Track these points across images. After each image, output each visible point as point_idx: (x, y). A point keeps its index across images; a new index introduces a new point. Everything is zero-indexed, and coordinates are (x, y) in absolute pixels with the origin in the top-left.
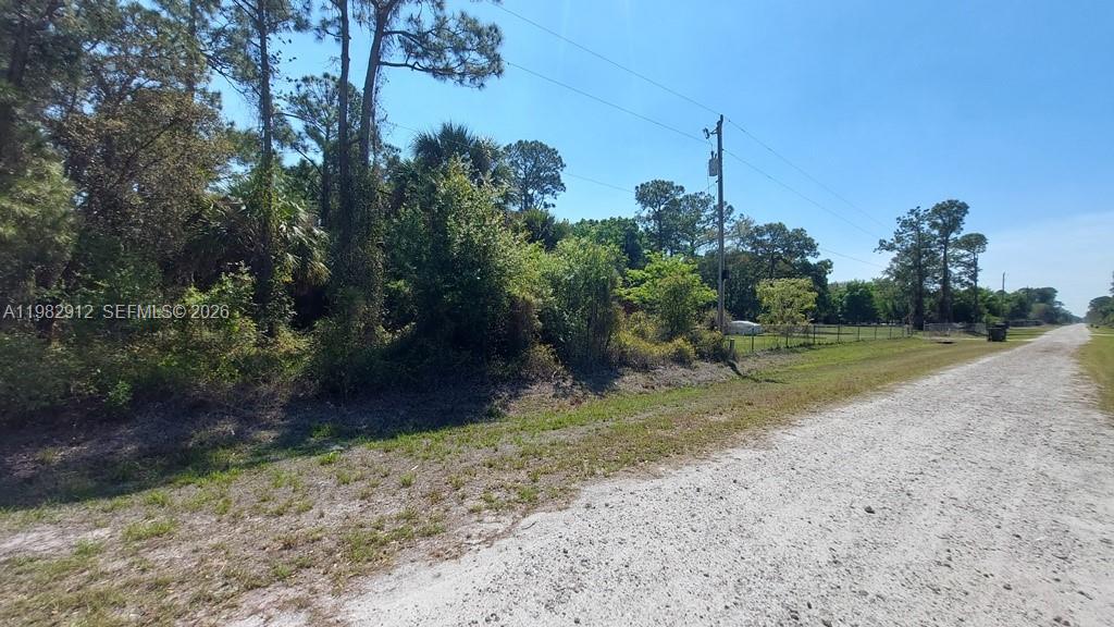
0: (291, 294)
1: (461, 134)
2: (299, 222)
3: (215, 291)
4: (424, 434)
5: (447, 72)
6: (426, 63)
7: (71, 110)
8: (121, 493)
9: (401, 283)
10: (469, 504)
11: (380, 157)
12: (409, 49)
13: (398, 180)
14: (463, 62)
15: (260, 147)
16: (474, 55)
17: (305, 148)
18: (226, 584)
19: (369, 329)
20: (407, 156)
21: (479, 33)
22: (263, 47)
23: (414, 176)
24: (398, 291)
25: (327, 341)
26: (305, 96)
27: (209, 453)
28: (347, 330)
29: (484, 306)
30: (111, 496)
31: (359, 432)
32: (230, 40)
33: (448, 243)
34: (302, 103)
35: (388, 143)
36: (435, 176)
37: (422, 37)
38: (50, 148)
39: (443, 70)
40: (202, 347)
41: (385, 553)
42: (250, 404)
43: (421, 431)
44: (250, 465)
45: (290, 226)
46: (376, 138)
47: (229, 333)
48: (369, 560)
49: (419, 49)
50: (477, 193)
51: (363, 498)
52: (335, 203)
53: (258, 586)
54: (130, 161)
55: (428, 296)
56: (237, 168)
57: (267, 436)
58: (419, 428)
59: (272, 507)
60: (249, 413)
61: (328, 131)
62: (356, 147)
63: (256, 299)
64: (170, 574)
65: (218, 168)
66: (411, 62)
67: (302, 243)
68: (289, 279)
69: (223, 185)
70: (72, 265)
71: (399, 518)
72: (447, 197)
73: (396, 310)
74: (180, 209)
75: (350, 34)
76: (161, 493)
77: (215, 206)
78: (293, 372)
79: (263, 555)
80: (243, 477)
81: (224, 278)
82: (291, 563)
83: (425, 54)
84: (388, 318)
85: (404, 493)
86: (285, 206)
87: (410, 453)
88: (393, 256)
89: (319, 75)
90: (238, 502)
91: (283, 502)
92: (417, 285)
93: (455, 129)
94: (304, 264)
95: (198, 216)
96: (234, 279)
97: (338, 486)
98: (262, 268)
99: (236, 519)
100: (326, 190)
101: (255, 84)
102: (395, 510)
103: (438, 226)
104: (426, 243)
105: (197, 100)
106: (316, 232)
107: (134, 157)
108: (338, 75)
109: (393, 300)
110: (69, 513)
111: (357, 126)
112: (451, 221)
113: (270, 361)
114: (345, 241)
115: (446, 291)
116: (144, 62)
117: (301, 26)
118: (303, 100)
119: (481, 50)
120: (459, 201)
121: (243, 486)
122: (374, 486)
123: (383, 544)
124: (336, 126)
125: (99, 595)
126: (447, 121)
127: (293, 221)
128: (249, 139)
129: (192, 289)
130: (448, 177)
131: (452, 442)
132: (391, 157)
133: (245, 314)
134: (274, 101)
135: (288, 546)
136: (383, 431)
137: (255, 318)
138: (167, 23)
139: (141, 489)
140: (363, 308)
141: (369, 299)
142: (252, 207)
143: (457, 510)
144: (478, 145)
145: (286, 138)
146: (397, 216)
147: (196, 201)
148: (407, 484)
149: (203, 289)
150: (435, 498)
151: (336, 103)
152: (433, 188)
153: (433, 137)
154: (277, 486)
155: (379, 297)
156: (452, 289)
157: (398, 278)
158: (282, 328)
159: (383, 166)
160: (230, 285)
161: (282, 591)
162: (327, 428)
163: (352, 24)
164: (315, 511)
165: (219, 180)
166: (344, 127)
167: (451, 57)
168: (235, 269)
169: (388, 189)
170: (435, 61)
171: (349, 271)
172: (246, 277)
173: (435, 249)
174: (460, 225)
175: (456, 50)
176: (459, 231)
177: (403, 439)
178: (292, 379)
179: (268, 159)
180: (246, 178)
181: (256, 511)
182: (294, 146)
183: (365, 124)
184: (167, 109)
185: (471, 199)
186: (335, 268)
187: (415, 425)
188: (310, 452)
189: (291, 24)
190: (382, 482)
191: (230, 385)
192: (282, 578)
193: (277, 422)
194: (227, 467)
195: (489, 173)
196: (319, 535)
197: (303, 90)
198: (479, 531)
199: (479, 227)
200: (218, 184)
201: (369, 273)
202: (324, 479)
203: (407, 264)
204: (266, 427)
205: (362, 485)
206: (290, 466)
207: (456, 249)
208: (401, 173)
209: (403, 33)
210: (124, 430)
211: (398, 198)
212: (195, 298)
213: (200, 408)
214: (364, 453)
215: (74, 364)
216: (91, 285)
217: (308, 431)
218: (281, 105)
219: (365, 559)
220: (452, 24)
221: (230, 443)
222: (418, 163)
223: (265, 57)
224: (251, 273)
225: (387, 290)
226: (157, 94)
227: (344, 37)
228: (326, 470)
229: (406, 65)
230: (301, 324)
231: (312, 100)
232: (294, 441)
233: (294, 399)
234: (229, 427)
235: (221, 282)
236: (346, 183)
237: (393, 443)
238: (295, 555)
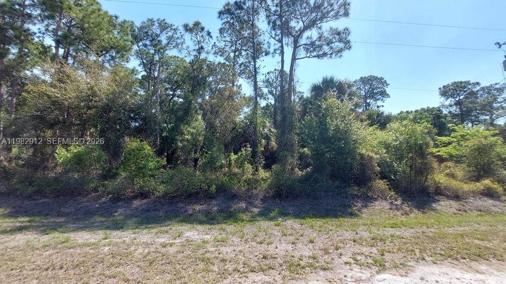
0: (263, 155)
1: (332, 80)
2: (267, 127)
3: (239, 154)
4: (318, 219)
5: (325, 54)
6: (315, 54)
7: (204, 99)
8: (213, 224)
9: (306, 149)
10: (345, 259)
11: (296, 97)
12: (307, 50)
13: (304, 105)
14: (332, 48)
15: (253, 101)
16: (337, 44)
17: (268, 99)
18: (244, 267)
19: (292, 169)
20: (307, 94)
21: (339, 34)
22: (255, 65)
23: (310, 102)
24: (304, 153)
25: (277, 175)
26: (268, 79)
27: (237, 214)
28: (284, 169)
29: (346, 159)
30: (211, 224)
31: (289, 214)
32: (244, 66)
33: (327, 130)
34: (268, 83)
35: (299, 91)
36: (320, 101)
37: (313, 44)
38: (199, 112)
39: (322, 54)
40: (235, 174)
41: (304, 272)
42: (250, 197)
43: (316, 217)
44: (250, 221)
45: (263, 129)
46: (294, 90)
47: (243, 170)
48: (298, 274)
49: (312, 49)
50: (341, 105)
51: (293, 244)
52: (279, 118)
53: (255, 271)
54: (217, 112)
55: (318, 155)
56: (246, 110)
57: (256, 210)
58: (315, 216)
59: (259, 240)
60: (250, 200)
61: (276, 91)
62: (287, 95)
63: (252, 157)
64: (227, 257)
65: (241, 110)
66: (308, 55)
67: (267, 135)
68: (263, 149)
69: (242, 116)
70: (202, 147)
71: (309, 257)
72: (326, 109)
73: (303, 161)
74: (230, 126)
75: (284, 51)
76: (224, 226)
77: (240, 124)
78: (265, 186)
79: (256, 259)
80: (248, 226)
81: (242, 149)
82: (266, 265)
83: (314, 50)
84: (300, 165)
85: (311, 246)
86: (262, 121)
87: (312, 227)
88: (302, 137)
89: (273, 70)
90: (247, 235)
91: (262, 238)
92: (312, 150)
93: (329, 78)
94: (268, 143)
95: (235, 128)
96: (245, 150)
97: (282, 236)
98: (254, 145)
99: (246, 241)
100: (275, 113)
101: (252, 78)
102: (307, 253)
103: (322, 124)
104: (316, 131)
105: (235, 88)
106: (272, 130)
107: (218, 110)
108: (280, 69)
109: (302, 157)
110: (200, 227)
111: (287, 87)
112: (328, 120)
113: (257, 181)
114: (283, 133)
115: (327, 152)
116: (221, 80)
117: (267, 54)
118: (267, 81)
119: (340, 41)
120: (332, 110)
121: (249, 229)
122: (298, 239)
123: (303, 268)
124: (279, 88)
125: (208, 259)
126: (325, 76)
127: (264, 127)
128: (250, 99)
129: (232, 154)
130: (326, 100)
131: (332, 225)
132: (300, 96)
133: (249, 163)
134: (258, 83)
135: (265, 257)
136: (300, 215)
137: (252, 165)
138: (228, 66)
139: (218, 223)
140: (290, 160)
141: (292, 156)
142: (251, 123)
143: (337, 261)
144: (340, 83)
145: (262, 96)
146: (304, 120)
147: (235, 123)
148: (312, 242)
149: (236, 153)
150: (326, 252)
151: (279, 79)
152: (320, 106)
153: (319, 84)
154: (260, 231)
155: (296, 155)
156: (329, 151)
157: (303, 147)
158: (260, 168)
159: (297, 100)
160: (244, 152)
161: (263, 276)
162: (277, 210)
163: (285, 47)
164: (274, 245)
165: (240, 115)
166: (282, 87)
167: (326, 48)
168: (246, 146)
169: (299, 110)
170: (318, 52)
171: (284, 144)
172: (249, 149)
173: (321, 133)
174: (332, 121)
175: (328, 44)
176: (333, 124)
177: (308, 220)
178: (264, 189)
179: (256, 103)
180: (249, 113)
181: (253, 240)
182: (264, 99)
183: (290, 84)
184: (227, 93)
185: (338, 108)
186: (279, 144)
187: (313, 214)
188: (271, 219)
189: (264, 54)
190: (301, 238)
191: (244, 189)
192: (263, 271)
193: (259, 205)
194: (243, 221)
195: (346, 95)
196: (276, 256)
197: (267, 77)
198: (351, 274)
199: (342, 121)
200: (240, 116)
201: (292, 145)
202: (276, 231)
203: (309, 141)
204: (256, 207)
205: (292, 238)
206: (264, 224)
207: (331, 133)
208: (305, 102)
209: (305, 44)
210: (214, 202)
211: (304, 112)
212: (233, 157)
213: (234, 197)
214: (291, 223)
215: (201, 177)
216: (207, 153)
217: (270, 211)
218: (260, 84)
219: (295, 272)
220: (326, 34)
221: (244, 211)
222: (312, 96)
223: (255, 69)
224: (251, 147)
225: (299, 153)
226: (225, 89)
227: (282, 53)
228: (277, 228)
229: (306, 57)
230: (267, 167)
231: (271, 80)
232: (265, 214)
233: (265, 197)
234: (243, 205)
235: (241, 151)
236: (283, 109)
237: (303, 221)
238: (268, 262)
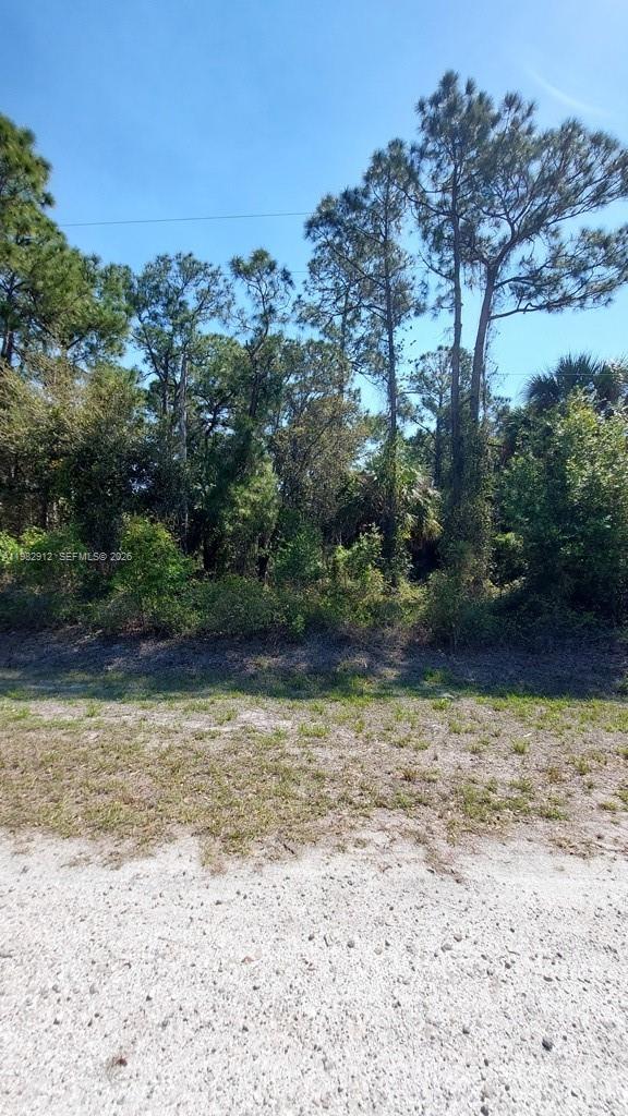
0: (409, 549)
1: (583, 364)
2: (418, 484)
3: (355, 547)
4: (537, 699)
5: (567, 300)
6: (540, 300)
7: (277, 426)
8: (298, 697)
9: (510, 535)
10: (600, 796)
11: (489, 411)
12: (520, 293)
13: (509, 430)
14: (584, 282)
15: (387, 425)
16: (599, 270)
17: (422, 419)
18: (361, 795)
19: (477, 582)
20: (518, 403)
21: (605, 244)
22: (391, 340)
23: (526, 423)
24: (507, 543)
25: (439, 592)
26: (423, 372)
27: (349, 679)
28: (457, 584)
29: (615, 559)
30: (292, 699)
31: (467, 684)
32: (367, 344)
33: (566, 489)
34: (422, 381)
35: (498, 395)
36: (549, 418)
37: (535, 275)
38: (267, 456)
39: (560, 300)
40: (346, 593)
41: (498, 818)
42: (378, 644)
43: (534, 695)
44: (378, 696)
45: (410, 489)
46: (486, 394)
47: (364, 583)
48: (483, 821)
49: (532, 289)
50: (606, 425)
51: (474, 753)
52: (447, 464)
53: (385, 807)
54: (306, 454)
55: (543, 550)
56: (371, 446)
57: (391, 674)
58: (530, 692)
59: (395, 738)
60: (377, 650)
61: (441, 398)
62: (467, 407)
63: (383, 555)
64: (325, 770)
65: (358, 449)
66: (522, 306)
67: (419, 504)
68: (408, 536)
69: (361, 462)
70: (275, 532)
71: (513, 786)
72: (567, 438)
73: (504, 561)
74: (334, 485)
75: (462, 301)
76: (320, 703)
77: (357, 480)
78: (411, 619)
79: (388, 779)
80: (373, 705)
81: (361, 537)
82: (411, 795)
83: (539, 291)
84: (496, 572)
85: (516, 760)
86: (406, 473)
87: (522, 717)
88: (502, 508)
89: (434, 349)
90: (369, 725)
91: (403, 735)
92: (529, 538)
93: (575, 360)
94: (420, 522)
95: (345, 489)
96: (368, 538)
97: (450, 733)
98: (388, 528)
99: (368, 739)
100: (439, 452)
101: (385, 372)
102: (508, 776)
103: (555, 472)
104: (540, 492)
105: (346, 398)
106: (431, 492)
107: (309, 451)
108: (451, 345)
109: (501, 553)
110: (271, 703)
111: (467, 387)
112: (571, 465)
113: (393, 608)
114: (456, 499)
115: (564, 542)
116: (315, 381)
117: (420, 310)
118: (421, 376)
119: (608, 261)
120: (581, 440)
121: (375, 713)
122: (486, 743)
123: (496, 808)
124: (448, 392)
125: (286, 770)
126: (564, 354)
127: (412, 485)
128: (380, 420)
129: (340, 547)
130: (566, 415)
131: (573, 717)
132: (500, 408)
133: (375, 567)
134: (398, 384)
135: (408, 778)
136: (492, 686)
137: (383, 571)
138: (328, 347)
139: (309, 697)
140: (472, 561)
141: (478, 552)
142: (382, 476)
143: (581, 800)
144: (605, 370)
145: (409, 415)
146: (508, 466)
147: (344, 478)
148: (519, 751)
149: (348, 546)
150: (554, 776)
151: (449, 370)
152: (549, 431)
153: (548, 377)
154: (398, 720)
155: (487, 550)
156: (571, 540)
157: (506, 530)
158: (402, 579)
159: (492, 419)
160: (365, 543)
161: (404, 819)
162: (439, 674)
163: (464, 290)
164: (430, 752)
165: (358, 458)
166: (456, 389)
167: (570, 285)
168: (369, 530)
169: (498, 442)
170: (550, 294)
171: (460, 526)
172: (377, 536)
173: (551, 498)
174: (582, 467)
175: (575, 274)
176: (579, 476)
177: (513, 700)
178: (410, 625)
179: (394, 431)
180: (377, 454)
181: (383, 737)
182: (413, 419)
183: (475, 381)
184: (327, 411)
185: (597, 435)
186: (446, 524)
187: (526, 688)
188: (425, 694)
189: (412, 312)
190: (494, 741)
191: (365, 625)
192: (404, 807)
193: (398, 661)
194: (361, 694)
195: (621, 400)
196: (434, 777)
197: (420, 368)
198: (614, 834)
199: (608, 467)
200: (358, 462)
201: (478, 527)
202: (437, 722)
203: (519, 516)
204: (391, 665)
205: (472, 740)
206: (409, 704)
207: (576, 496)
208: (513, 425)
209: (515, 279)
210: (300, 652)
211: (510, 448)
212: (342, 554)
213: (344, 642)
214: (472, 706)
215: (274, 598)
216: (285, 546)
217: (422, 675)
218: (403, 385)
219: (478, 817)
220: (570, 249)
221: (365, 674)
222: (530, 407)
223: (392, 349)
224: (380, 532)
225: (495, 544)
226: (322, 401)
227: (457, 306)
228: (438, 715)
229: (518, 310)
230: (417, 576)
231: (428, 374)
232: (411, 682)
233: (411, 643)
234: (362, 661)
235: (359, 541)
236: (458, 442)
237: (500, 702)
238: (415, 789)
